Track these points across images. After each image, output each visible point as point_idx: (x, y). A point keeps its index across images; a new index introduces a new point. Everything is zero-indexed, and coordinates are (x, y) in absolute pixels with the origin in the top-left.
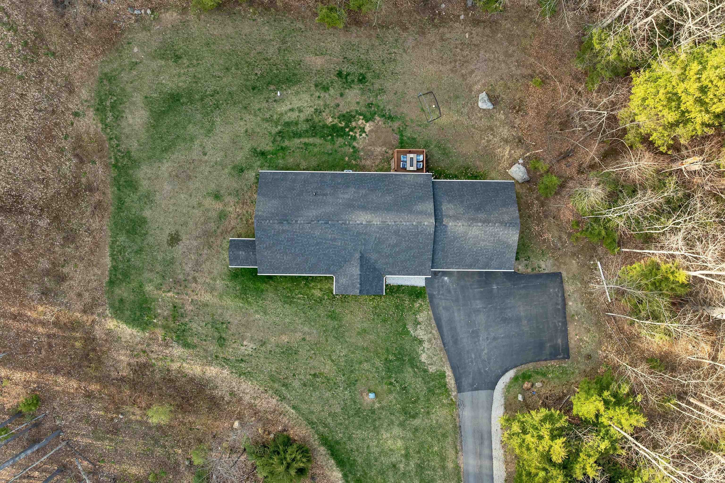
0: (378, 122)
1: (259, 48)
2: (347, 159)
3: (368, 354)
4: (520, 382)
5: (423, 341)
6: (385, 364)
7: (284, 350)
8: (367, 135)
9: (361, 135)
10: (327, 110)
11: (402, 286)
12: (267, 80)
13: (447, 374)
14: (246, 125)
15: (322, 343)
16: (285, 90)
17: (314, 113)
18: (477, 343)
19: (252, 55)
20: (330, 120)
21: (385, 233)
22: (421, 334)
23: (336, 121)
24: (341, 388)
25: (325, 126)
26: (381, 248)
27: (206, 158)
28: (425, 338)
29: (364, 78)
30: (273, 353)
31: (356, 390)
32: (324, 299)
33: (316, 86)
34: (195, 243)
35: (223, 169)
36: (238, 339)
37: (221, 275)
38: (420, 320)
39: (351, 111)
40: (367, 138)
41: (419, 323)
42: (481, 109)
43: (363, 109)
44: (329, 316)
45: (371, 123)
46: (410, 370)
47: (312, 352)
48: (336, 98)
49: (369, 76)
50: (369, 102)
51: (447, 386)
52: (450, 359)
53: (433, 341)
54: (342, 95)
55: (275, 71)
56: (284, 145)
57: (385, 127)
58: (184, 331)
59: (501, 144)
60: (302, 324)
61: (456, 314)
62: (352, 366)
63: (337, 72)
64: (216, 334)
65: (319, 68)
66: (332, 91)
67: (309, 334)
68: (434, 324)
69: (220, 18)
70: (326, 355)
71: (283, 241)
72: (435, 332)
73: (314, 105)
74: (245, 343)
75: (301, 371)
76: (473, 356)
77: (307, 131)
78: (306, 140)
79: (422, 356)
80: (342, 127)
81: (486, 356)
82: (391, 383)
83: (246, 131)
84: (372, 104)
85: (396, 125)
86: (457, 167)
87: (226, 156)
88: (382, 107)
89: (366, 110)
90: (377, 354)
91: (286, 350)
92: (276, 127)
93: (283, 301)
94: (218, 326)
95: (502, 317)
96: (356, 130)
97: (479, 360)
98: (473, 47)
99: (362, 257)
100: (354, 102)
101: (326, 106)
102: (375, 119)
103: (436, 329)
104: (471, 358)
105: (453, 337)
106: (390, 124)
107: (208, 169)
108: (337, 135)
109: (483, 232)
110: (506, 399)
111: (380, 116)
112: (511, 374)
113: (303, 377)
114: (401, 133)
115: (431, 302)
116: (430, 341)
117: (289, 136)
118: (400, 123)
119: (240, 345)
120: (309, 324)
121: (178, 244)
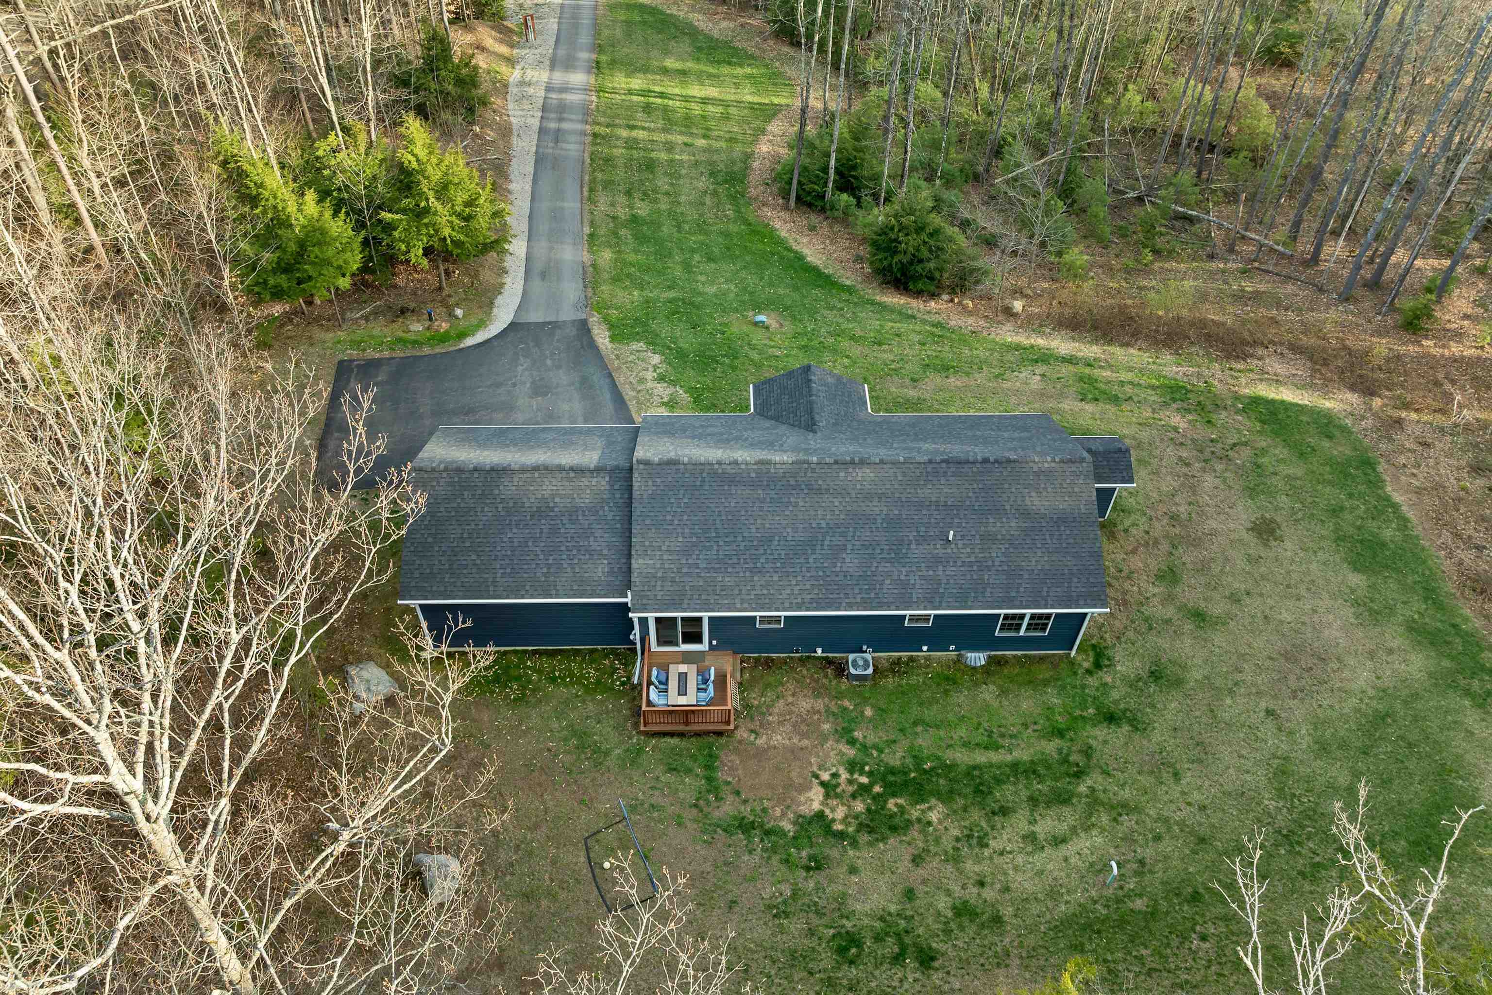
0: (784, 814)
2: (868, 712)
4: (453, 333)
5: (655, 380)
6: (737, 353)
7: (952, 370)
8: (817, 777)
9: (835, 775)
10: (947, 843)
13: (607, 339)
14: (1183, 793)
16: (1095, 902)
17: (986, 834)
18: (537, 379)
20: (933, 816)
22: (661, 389)
23: (915, 813)
25: (947, 797)
27: (1263, 705)
28: (651, 385)
29: (842, 951)
30: (975, 367)
31: (794, 329)
33: (997, 920)
35: (1207, 678)
36: (1053, 383)
39: (870, 844)
40: (815, 769)
41: (664, 404)
42: (455, 855)
43: (835, 853)
45: (804, 810)
46: (685, 346)
47: (892, 367)
48: (924, 882)
49: (826, 959)
50: (818, 876)
51: (607, 326)
52: (599, 357)
53: (633, 381)
54: (910, 894)
55: (1144, 952)
56: (1057, 742)
57: (761, 799)
62: (806, 352)
63: (936, 964)
65: (1001, 972)
66: (943, 904)
68: (632, 404)
70: (864, 364)
72: (629, 393)
73: (991, 858)
76: (549, 362)
77: (999, 781)
78: (994, 757)
79: (658, 361)
80: (894, 795)
81: (520, 363)
82: (723, 333)
83: (1176, 776)
85: (728, 808)
86: (547, 703)
87: (1212, 711)
88: (775, 860)
89: (827, 851)
92: (1092, 789)
96: (851, 789)
97: (536, 357)
100: (866, 875)
101: (955, 858)
102: (794, 823)
103: (626, 398)
104: (553, 360)
105: (591, 386)
106: (746, 810)
107: (1248, 678)
108: (906, 774)
111: (783, 833)
112: (470, 342)
113: (903, 342)
114: (712, 786)
116: (642, 380)
117: (1049, 767)
118: (717, 814)
119: (1047, 376)
121: (1253, 523)
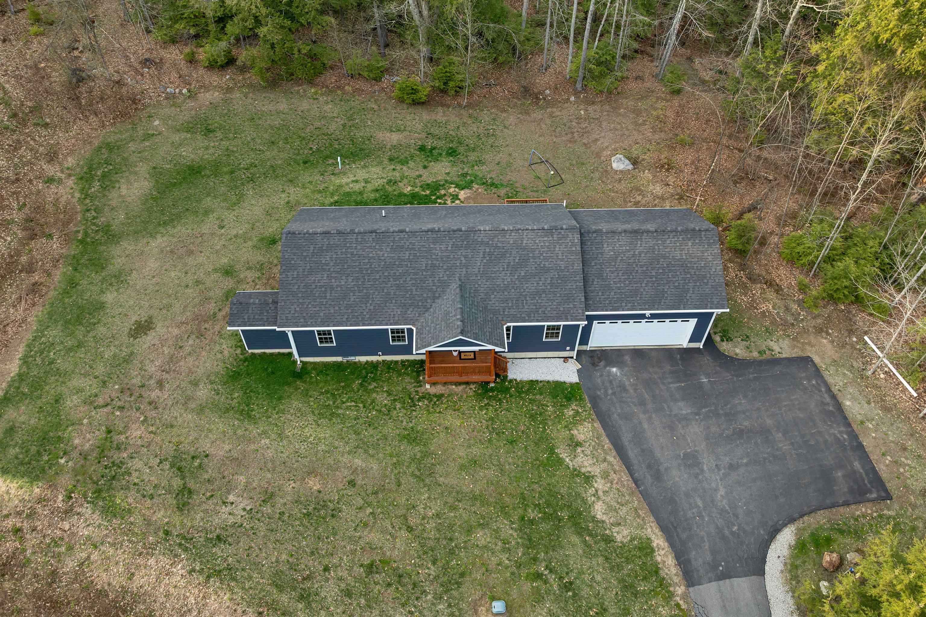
0: (477, 190)
1: (317, 124)
3: (484, 510)
5: (593, 477)
6: (521, 530)
7: (311, 508)
8: (461, 202)
9: (453, 202)
10: (405, 181)
11: (537, 381)
12: (324, 154)
13: (655, 545)
14: (289, 197)
15: (390, 491)
16: (348, 164)
17: (387, 183)
18: (700, 477)
19: (308, 130)
20: (409, 189)
22: (586, 464)
23: (418, 190)
24: (429, 597)
25: (401, 195)
27: (223, 231)
28: (596, 470)
29: (455, 151)
30: (285, 517)
31: (462, 599)
32: (395, 409)
33: (391, 160)
34: (176, 331)
35: (245, 242)
36: (220, 489)
37: (209, 376)
38: (581, 437)
39: (439, 181)
41: (578, 444)
42: (617, 171)
43: (455, 178)
44: (404, 437)
45: (467, 191)
46: (575, 539)
47: (369, 510)
48: (418, 170)
49: (461, 149)
51: (662, 573)
52: (654, 511)
53: (613, 476)
54: (425, 167)
55: (336, 146)
57: (487, 194)
58: (113, 478)
60: (349, 453)
61: (646, 426)
62: (451, 540)
63: (419, 147)
64: (177, 483)
65: (395, 144)
66: (412, 164)
67: (365, 471)
68: (607, 445)
69: (272, 96)
70: (396, 517)
72: (613, 458)
73: (387, 177)
74: (231, 498)
75: (341, 559)
76: (700, 503)
77: (376, 200)
79: (596, 507)
80: (426, 195)
81: (725, 502)
82: (538, 576)
83: (288, 203)
84: (467, 174)
85: (502, 191)
87: (252, 228)
88: (481, 176)
89: (459, 179)
90: (504, 510)
91: (315, 509)
92: (332, 197)
93: (316, 412)
94: (183, 464)
95: (734, 429)
96: (445, 198)
97: (714, 510)
98: (592, 120)
99: (462, 287)
100: (443, 172)
101: (404, 177)
102: (472, 187)
103: (614, 453)
104: (697, 506)
105: (649, 467)
106: (494, 190)
107: (222, 242)
108: (419, 202)
109: (660, 242)
110: (796, 594)
111: (477, 184)
112: (788, 536)
113: (345, 574)
115: (595, 406)
116: (605, 475)
118: (507, 189)
119: (220, 502)
120: (366, 451)
121: (146, 334)
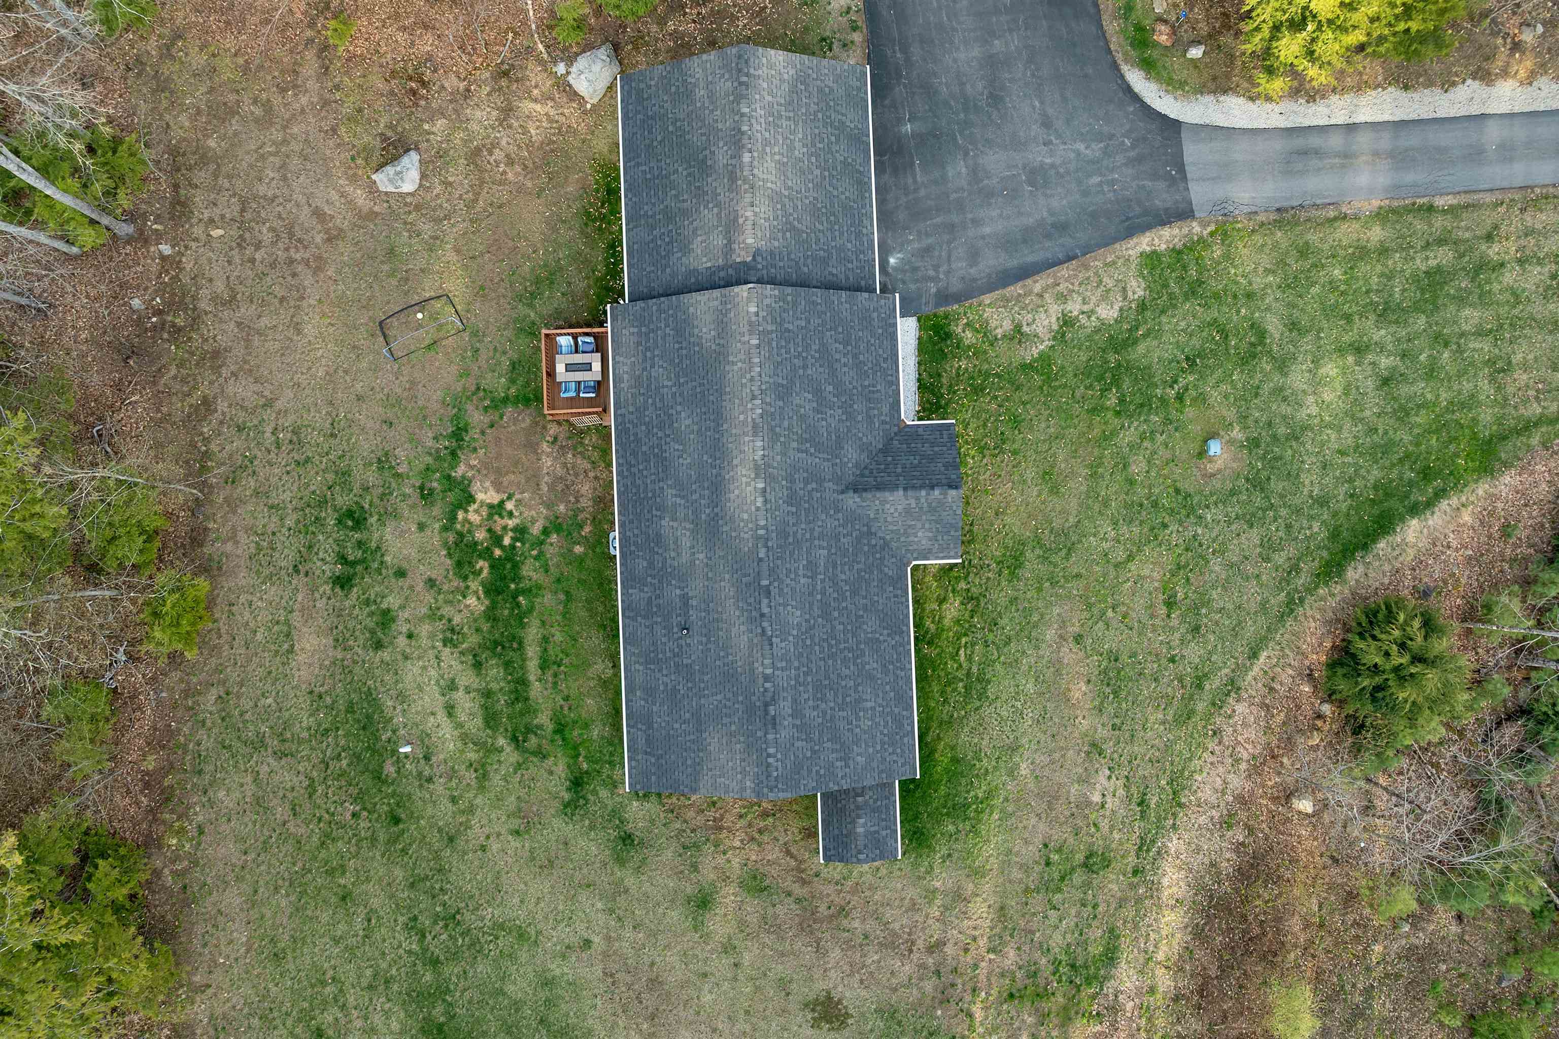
0: (472, 467)
1: (281, 812)
2: (578, 549)
3: (1108, 462)
4: (1155, 54)
5: (1064, 315)
6: (1131, 416)
7: (1108, 690)
8: (509, 498)
9: (511, 514)
10: (447, 611)
11: (919, 380)
12: (370, 782)
13: (1148, 249)
14: (499, 835)
15: (1087, 588)
16: (394, 732)
17: (455, 646)
18: (1062, 170)
19: (302, 830)
20: (471, 601)
21: (786, 424)
22: (1046, 323)
23: (474, 585)
24: (1200, 531)
25: (491, 615)
26: (829, 433)
27: (596, 939)
28: (1055, 310)
29: (350, 514)
30: (1118, 721)
31: (1200, 492)
32: (968, 590)
33: (379, 645)
34: (835, 954)
35: (626, 891)
36: (1086, 817)
37: (919, 878)
38: (1007, 325)
39: (445, 545)
40: (518, 496)
41: (1018, 328)
42: (421, 185)
43: (436, 511)
44: (1012, 573)
45: (476, 487)
46: (1141, 348)
47: (1110, 613)
48: (411, 588)
49: (343, 500)
50: (415, 496)
51: (1179, 246)
52: (1108, 241)
53: (1062, 288)
54: (401, 573)
55: (344, 763)
56: (550, 727)
57: (486, 447)
58: (1073, 966)
59: (516, 124)
60: (1037, 648)
61: (987, 230)
62: (1141, 505)
63: (338, 589)
64: (1078, 878)
65: (330, 641)
66: (392, 601)
67: (1063, 624)
68: (1017, 289)
69: (199, 929)
70: (1117, 578)
71: (824, 713)
72: (1038, 284)
73: (434, 647)
74: (1096, 798)
75: (1161, 643)
76: (1096, 179)
77: (507, 664)
78: (533, 665)
79: (1104, 316)
80: (492, 567)
81: (1093, 146)
82: (1180, 398)
83: (517, 833)
84: (422, 488)
85: (476, 417)
86: (585, 244)
87: (589, 886)
88: (429, 460)
89: (439, 504)
90: (1107, 437)
91: (1108, 685)
92: (500, 750)
93: (978, 704)
94: (1056, 876)
95: (988, 105)
96: (498, 529)
97: (1105, 163)
98: (248, 216)
99: (856, 488)
100: (417, 537)
101: (433, 615)
102: (463, 477)
103: (1029, 281)
104: (1100, 184)
105: (1048, 236)
106: (474, 433)
107: (628, 933)
108: (513, 580)
109: (768, 149)
110: (1201, 90)
111: (453, 467)
112: (1136, 78)
113: (1177, 635)
114: (498, 404)
115: (958, 298)
116: (1062, 298)
117: (522, 714)
118: (469, 407)
119: (1102, 812)
120: (1035, 626)
121: (840, 1002)
